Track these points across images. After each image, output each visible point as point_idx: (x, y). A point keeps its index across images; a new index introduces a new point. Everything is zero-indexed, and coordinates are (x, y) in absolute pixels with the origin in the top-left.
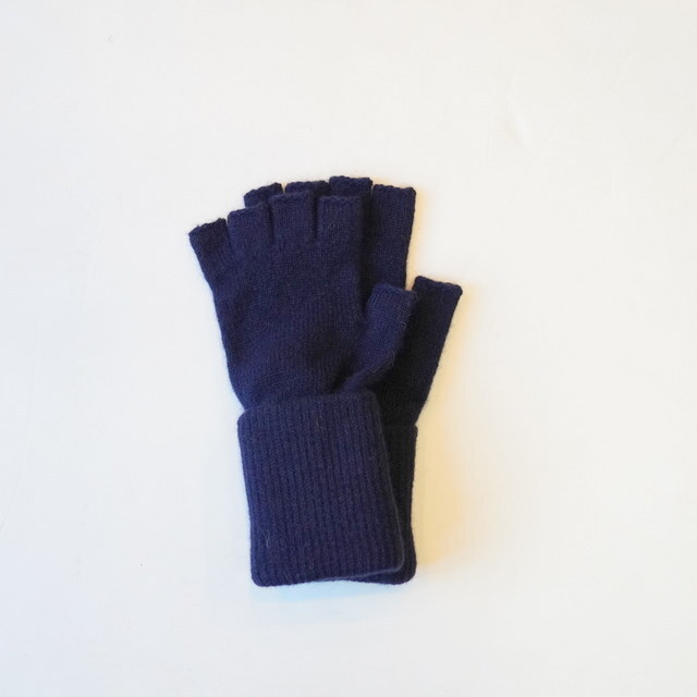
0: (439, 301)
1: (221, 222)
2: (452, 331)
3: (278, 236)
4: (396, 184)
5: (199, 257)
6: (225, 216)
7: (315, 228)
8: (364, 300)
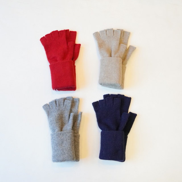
0: (133, 116)
1: (97, 102)
2: (135, 121)
3: (107, 105)
4: (128, 97)
5: (94, 107)
6: (98, 101)
7: (113, 103)
8: (121, 115)
